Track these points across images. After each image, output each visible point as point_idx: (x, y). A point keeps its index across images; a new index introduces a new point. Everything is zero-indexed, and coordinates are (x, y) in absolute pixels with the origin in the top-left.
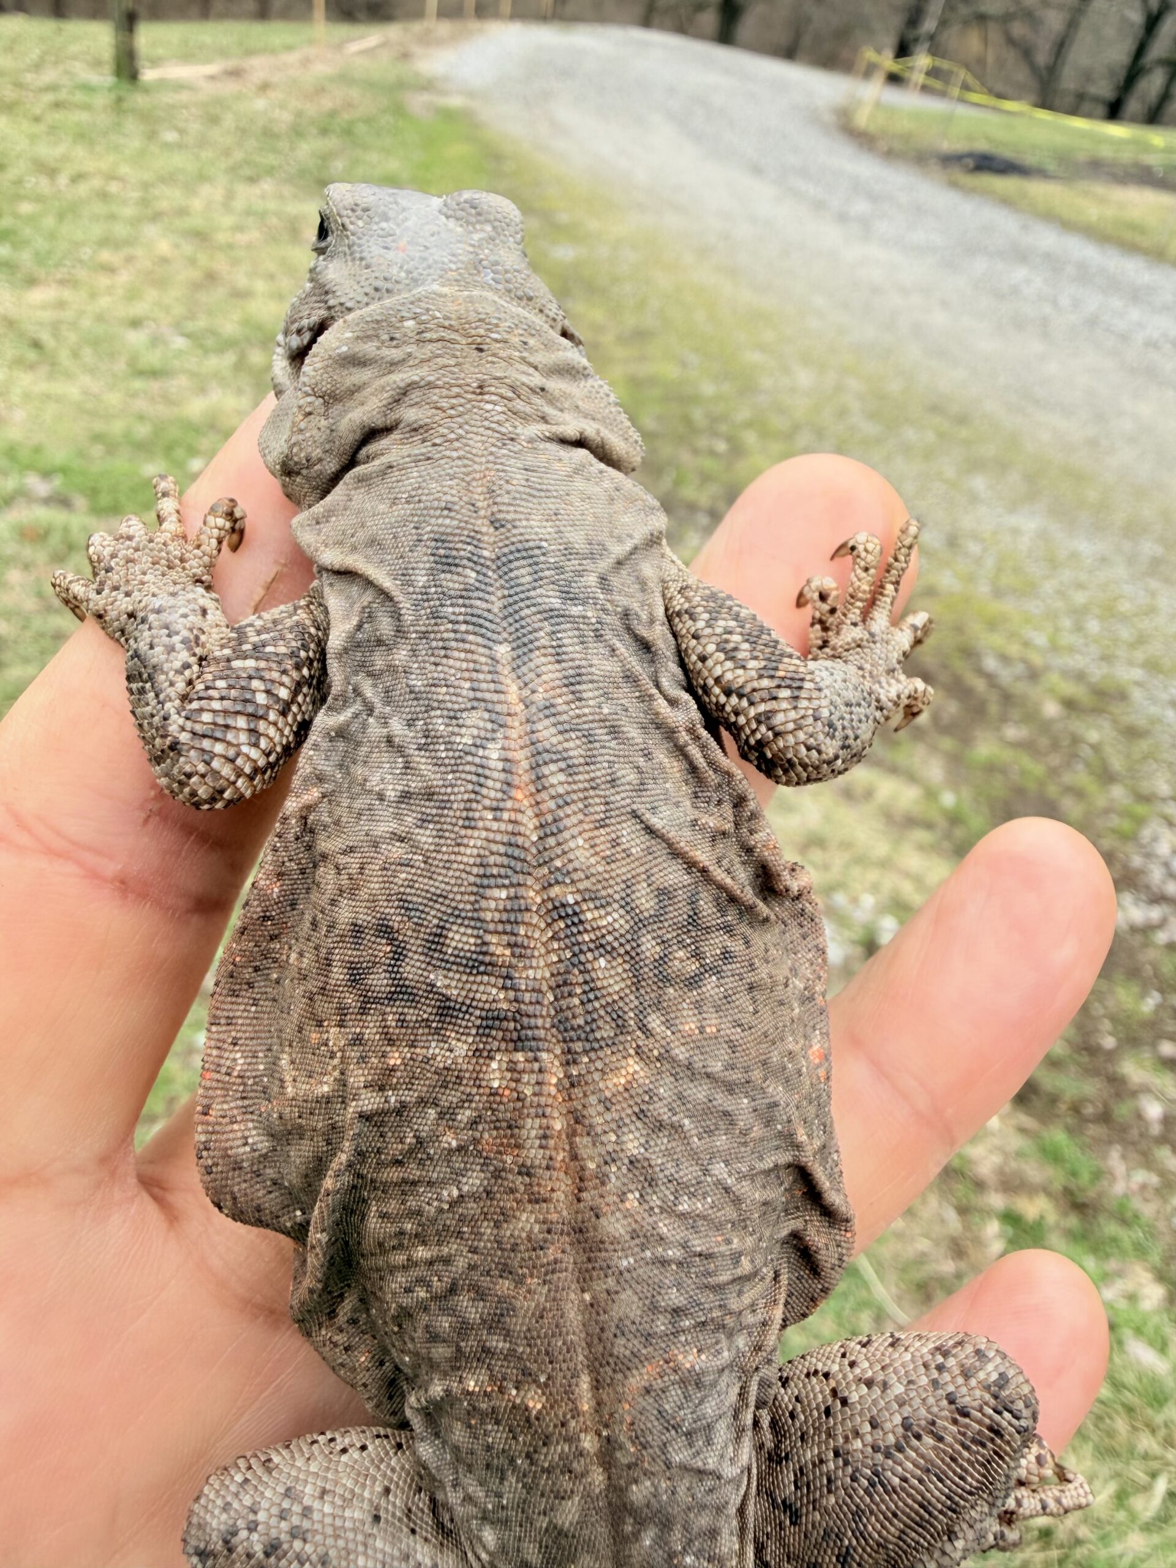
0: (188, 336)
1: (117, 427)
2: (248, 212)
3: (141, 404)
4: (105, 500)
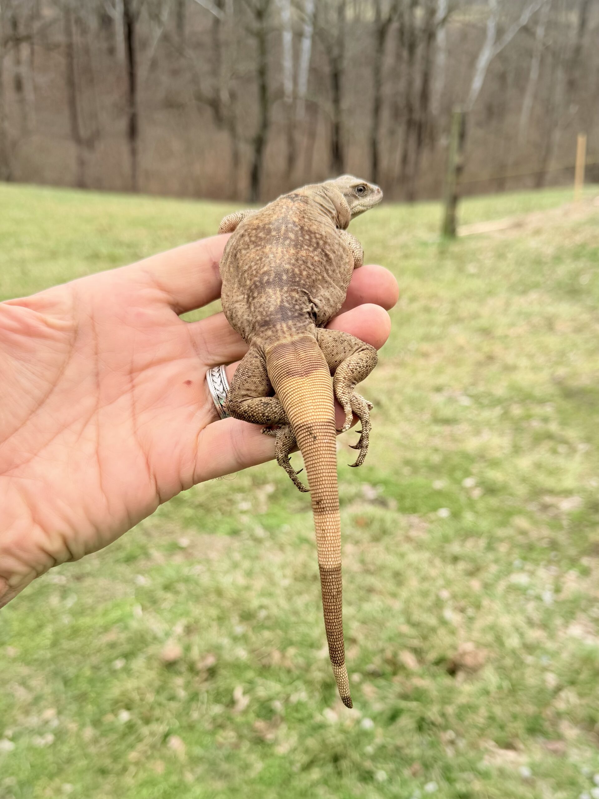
0: (471, 396)
1: (420, 456)
2: (520, 313)
3: (437, 442)
4: (408, 503)
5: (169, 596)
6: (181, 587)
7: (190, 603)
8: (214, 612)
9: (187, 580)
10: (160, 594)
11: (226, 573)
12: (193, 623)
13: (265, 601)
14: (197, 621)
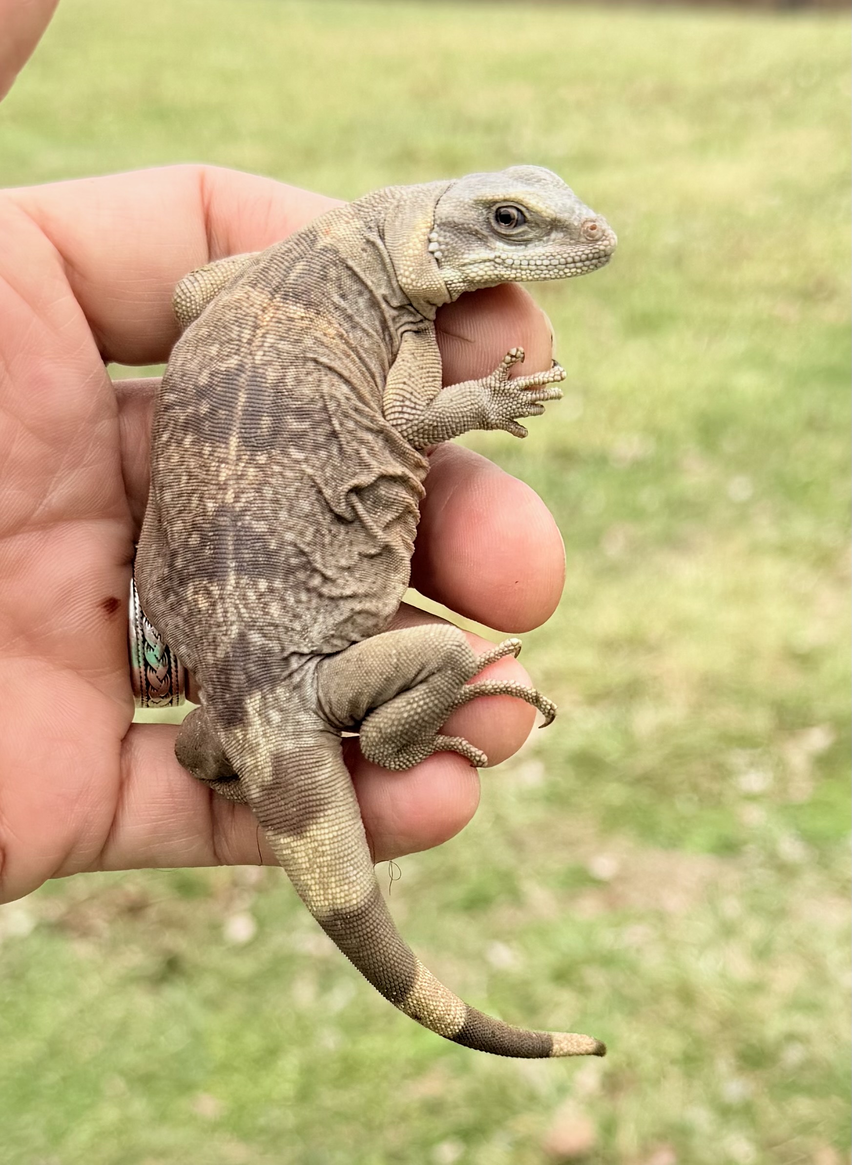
5: (566, 997)
6: (595, 977)
7: (618, 1017)
8: (673, 1043)
9: (608, 960)
10: (544, 990)
11: (704, 947)
12: (624, 1065)
13: (802, 1023)
14: (632, 1063)
